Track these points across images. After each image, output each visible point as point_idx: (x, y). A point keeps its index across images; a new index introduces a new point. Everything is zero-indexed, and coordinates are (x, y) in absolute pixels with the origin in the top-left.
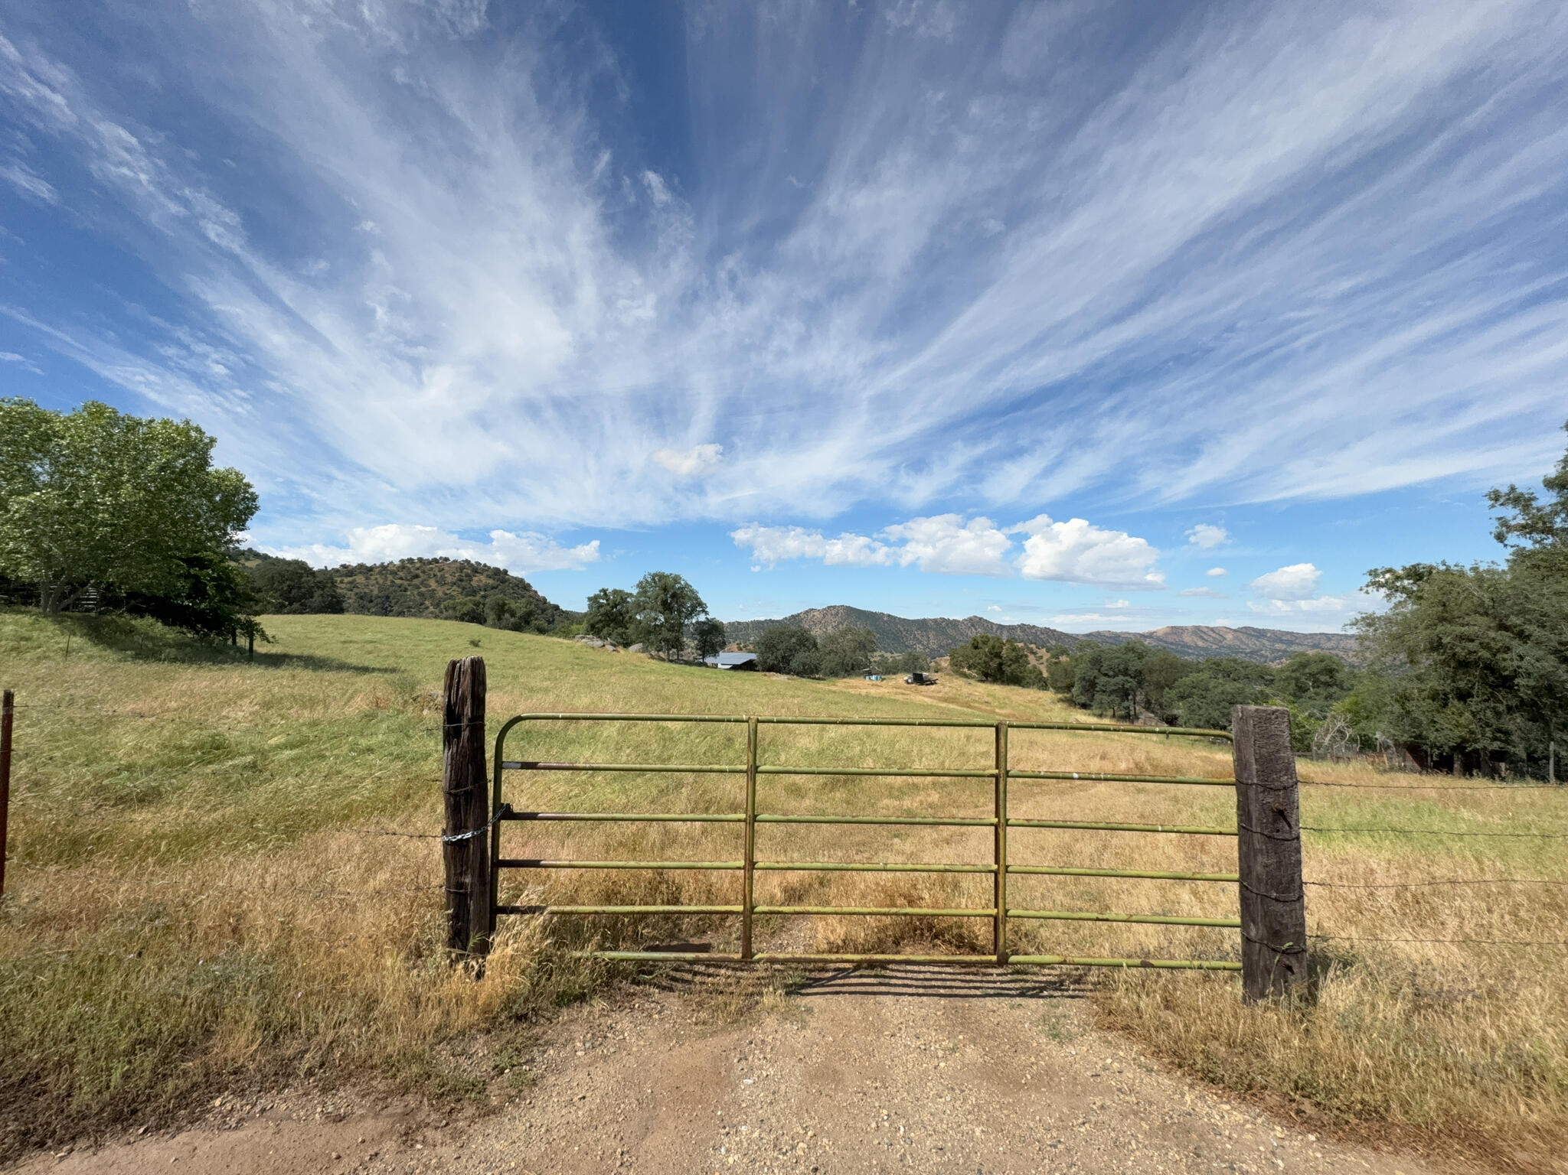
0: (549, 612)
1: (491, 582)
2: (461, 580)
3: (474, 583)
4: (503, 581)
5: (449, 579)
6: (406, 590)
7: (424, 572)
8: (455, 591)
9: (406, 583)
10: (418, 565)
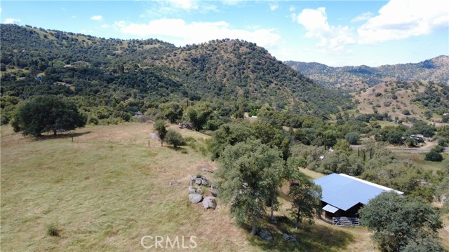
0: (276, 65)
1: (248, 50)
2: (234, 50)
3: (240, 51)
4: (254, 50)
5: (230, 50)
6: (211, 56)
7: (219, 47)
8: (232, 56)
9: (211, 53)
10: (216, 43)
